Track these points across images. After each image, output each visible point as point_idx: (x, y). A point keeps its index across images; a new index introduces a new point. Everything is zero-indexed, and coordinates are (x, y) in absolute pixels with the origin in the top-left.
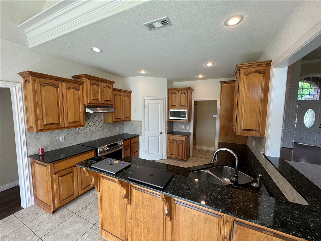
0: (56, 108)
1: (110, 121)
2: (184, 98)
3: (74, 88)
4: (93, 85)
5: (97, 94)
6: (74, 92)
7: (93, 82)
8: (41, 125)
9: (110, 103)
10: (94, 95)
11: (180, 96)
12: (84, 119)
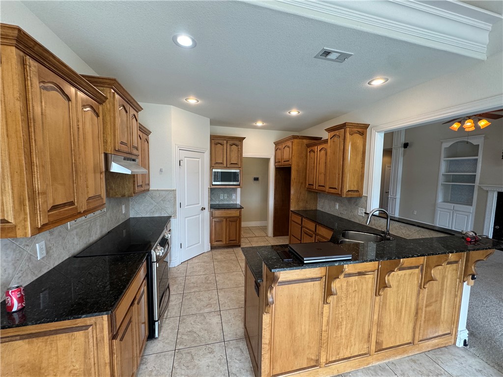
1: (129, 191)
2: (236, 152)
4: (121, 109)
5: (125, 132)
6: (92, 120)
8: (44, 211)
9: (137, 153)
11: (230, 148)
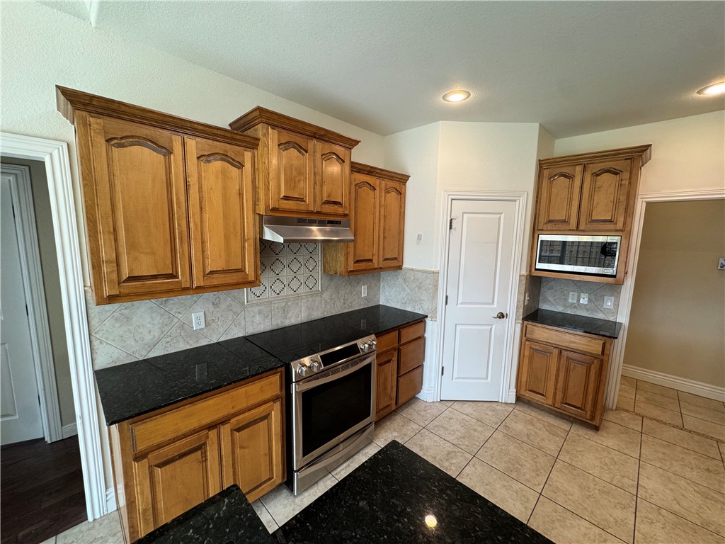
0: (164, 224)
1: (340, 268)
3: (225, 157)
4: (287, 149)
5: (299, 181)
6: (224, 173)
7: (287, 137)
8: (111, 281)
9: (340, 210)
10: (291, 182)
12: (255, 262)
